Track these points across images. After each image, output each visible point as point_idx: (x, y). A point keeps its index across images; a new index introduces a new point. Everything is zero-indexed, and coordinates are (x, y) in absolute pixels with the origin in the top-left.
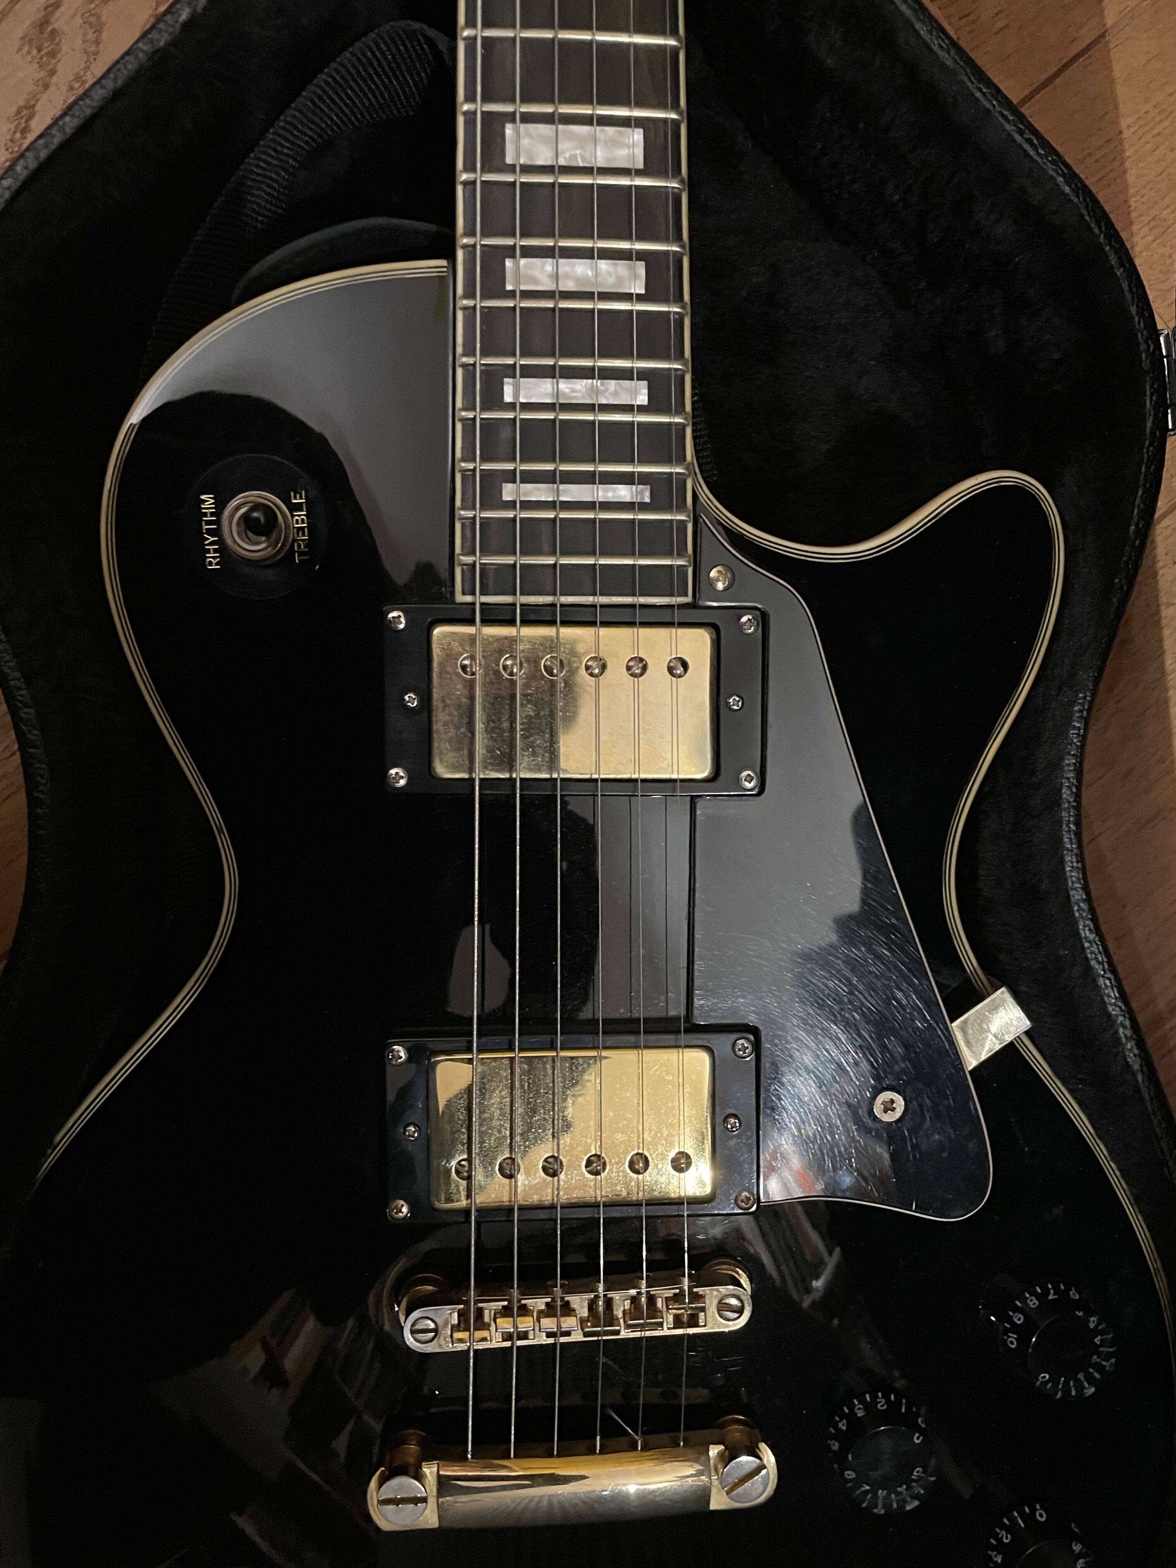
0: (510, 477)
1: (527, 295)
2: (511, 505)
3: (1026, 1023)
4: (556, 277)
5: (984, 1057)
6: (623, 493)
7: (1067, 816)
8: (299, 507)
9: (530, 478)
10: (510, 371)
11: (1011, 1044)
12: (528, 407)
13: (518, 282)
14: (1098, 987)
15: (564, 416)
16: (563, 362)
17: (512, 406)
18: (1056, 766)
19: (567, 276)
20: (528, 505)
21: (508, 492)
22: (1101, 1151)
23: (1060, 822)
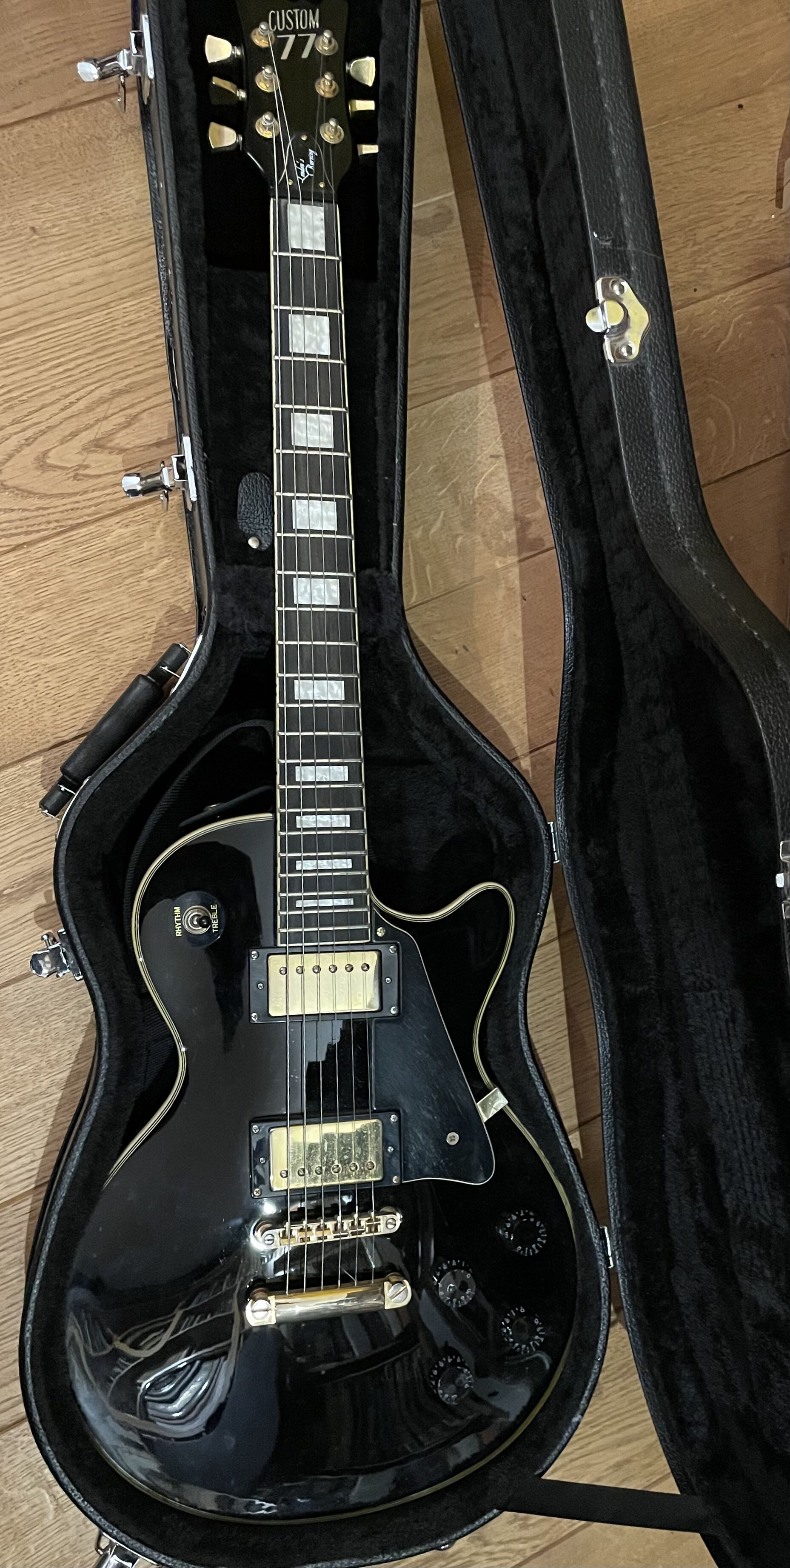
0: (300, 898)
1: (305, 829)
2: (300, 909)
3: (507, 1102)
4: (316, 822)
5: (490, 1116)
6: (343, 902)
7: (521, 1017)
8: (214, 911)
9: (306, 898)
10: (299, 858)
11: (502, 1110)
12: (305, 871)
13: (301, 824)
14: (535, 1085)
15: (320, 874)
16: (320, 854)
17: (300, 871)
18: (516, 997)
19: (320, 821)
20: (306, 908)
21: (299, 904)
22: (541, 1154)
23: (517, 1019)
